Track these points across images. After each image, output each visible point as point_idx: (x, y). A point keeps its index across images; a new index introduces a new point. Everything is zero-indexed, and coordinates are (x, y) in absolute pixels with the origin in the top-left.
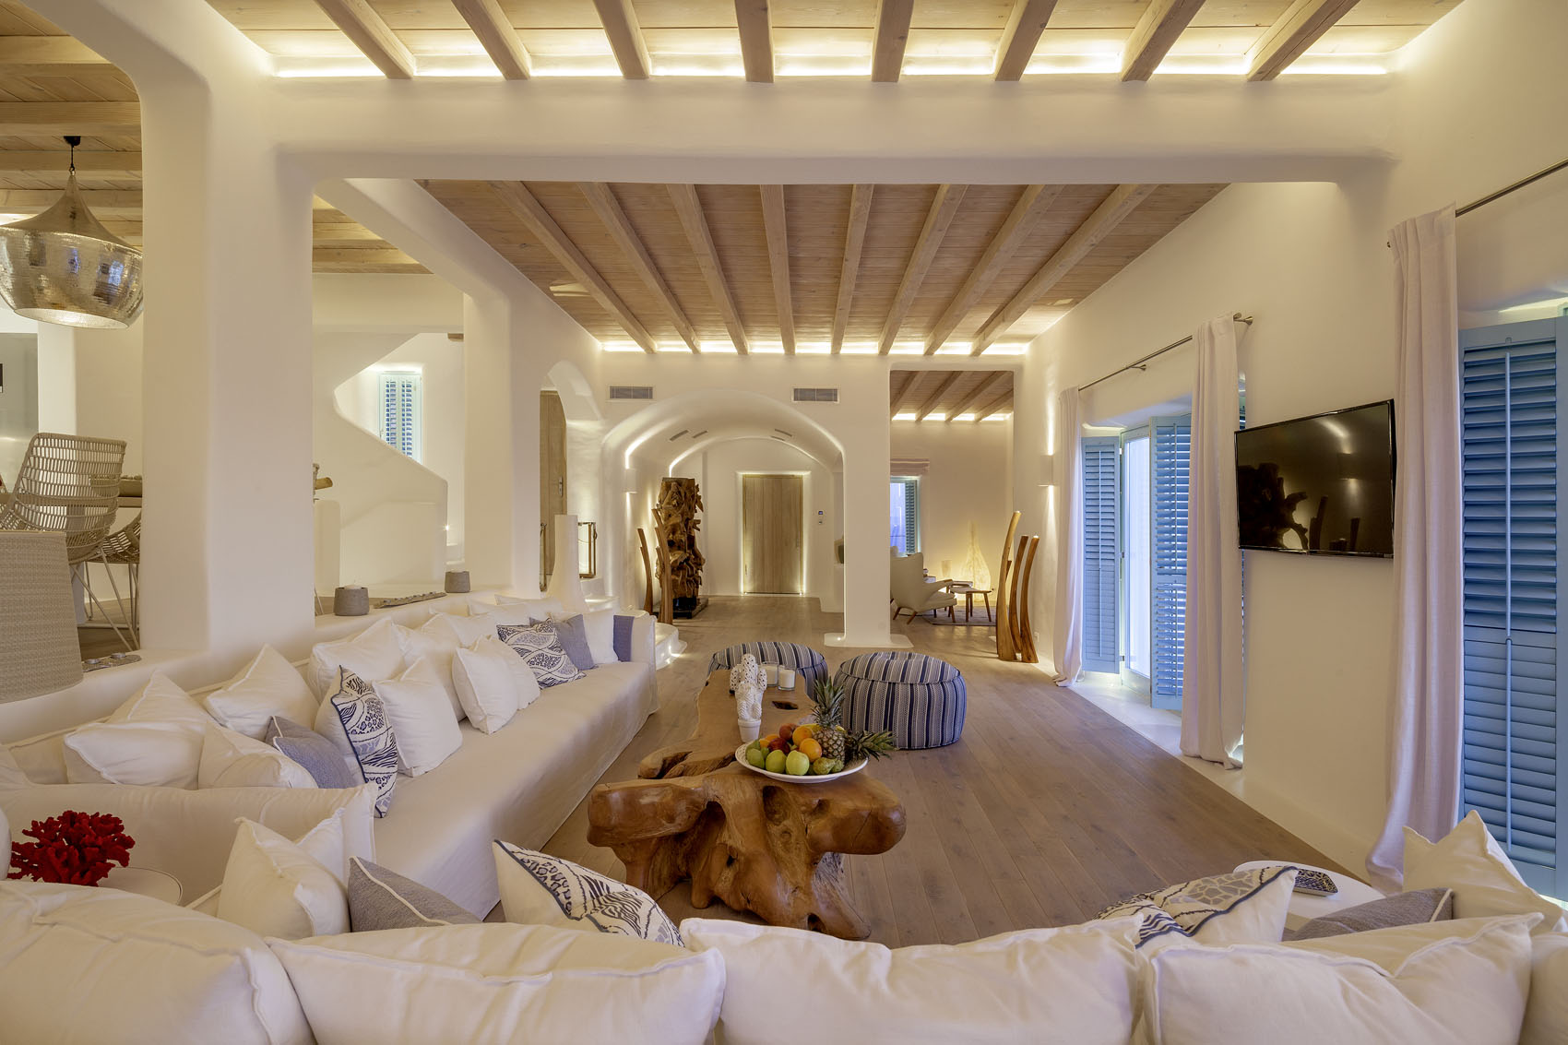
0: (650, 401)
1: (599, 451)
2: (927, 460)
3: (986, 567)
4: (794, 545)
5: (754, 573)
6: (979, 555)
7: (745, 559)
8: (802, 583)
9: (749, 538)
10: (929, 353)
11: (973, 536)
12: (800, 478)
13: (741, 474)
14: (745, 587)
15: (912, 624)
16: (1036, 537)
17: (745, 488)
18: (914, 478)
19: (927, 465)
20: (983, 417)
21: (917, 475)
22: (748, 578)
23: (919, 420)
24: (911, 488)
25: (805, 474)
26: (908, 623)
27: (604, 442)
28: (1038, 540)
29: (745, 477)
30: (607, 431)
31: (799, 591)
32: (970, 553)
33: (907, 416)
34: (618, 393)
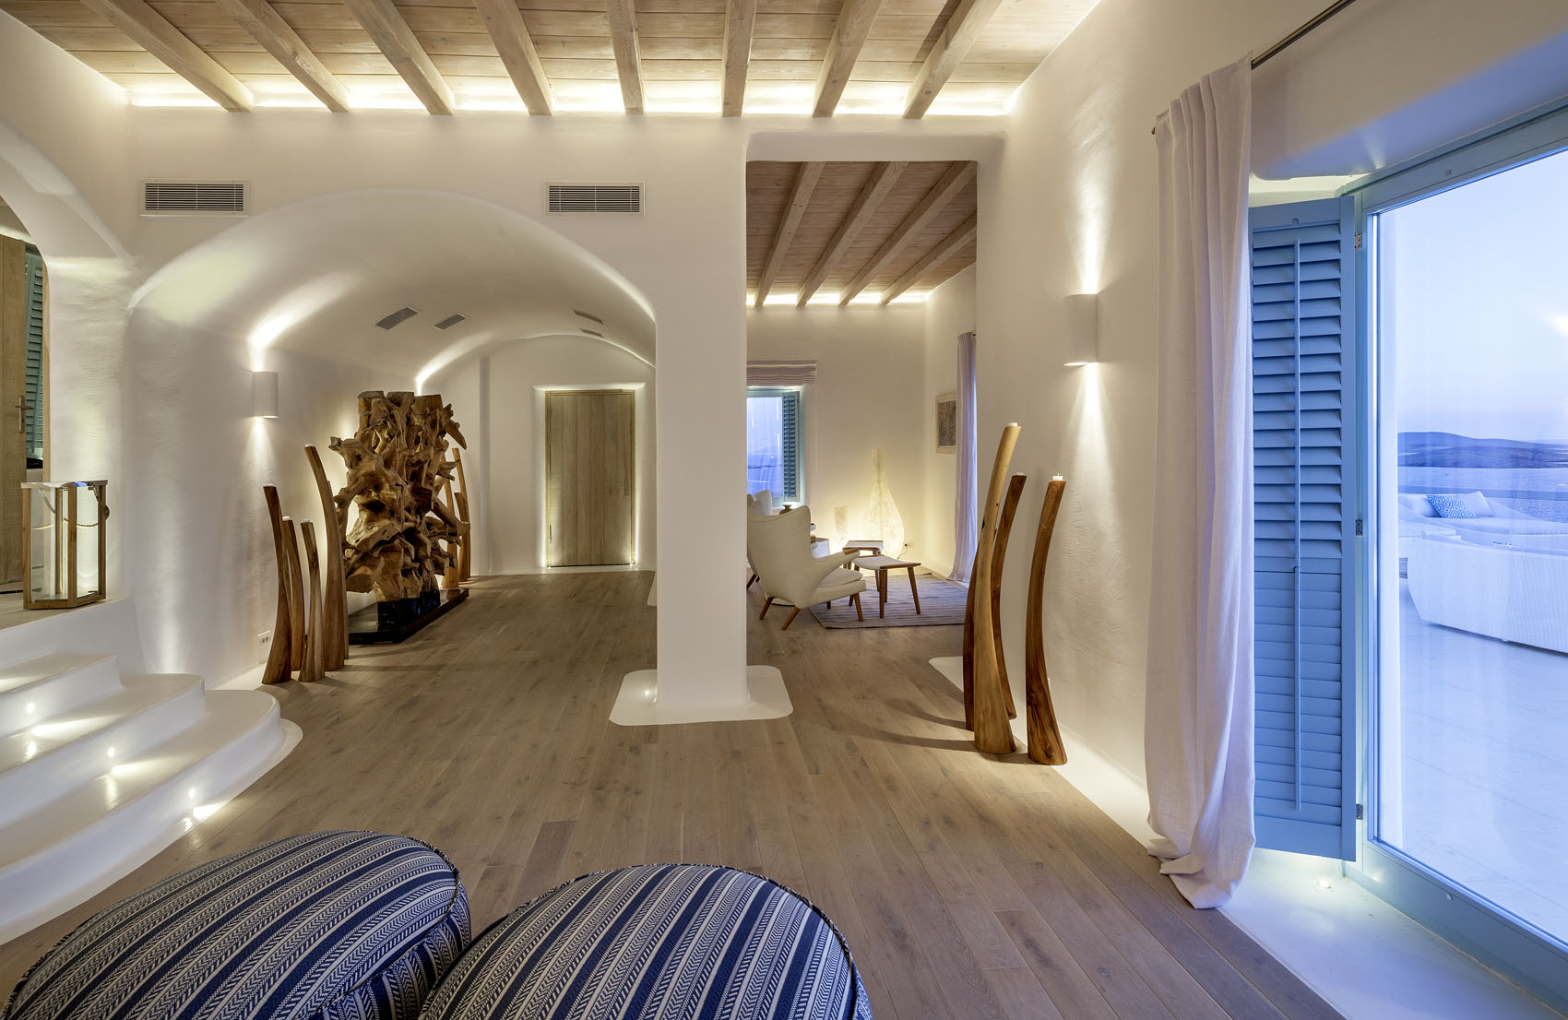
0: (237, 215)
1: (120, 324)
2: (814, 362)
3: (898, 513)
4: (622, 492)
5: (562, 537)
6: (888, 498)
7: (549, 517)
8: (633, 549)
9: (555, 486)
10: (824, 108)
11: (879, 471)
12: (631, 394)
13: (543, 390)
14: (547, 558)
15: (791, 633)
16: (1058, 478)
17: (549, 411)
18: (795, 388)
19: (814, 369)
20: (894, 295)
21: (800, 384)
22: (553, 546)
23: (802, 304)
24: (791, 404)
25: (637, 388)
26: (785, 628)
27: (132, 305)
28: (1063, 485)
29: (549, 394)
30: (136, 282)
31: (629, 559)
32: (874, 495)
33: (783, 299)
34: (164, 197)
